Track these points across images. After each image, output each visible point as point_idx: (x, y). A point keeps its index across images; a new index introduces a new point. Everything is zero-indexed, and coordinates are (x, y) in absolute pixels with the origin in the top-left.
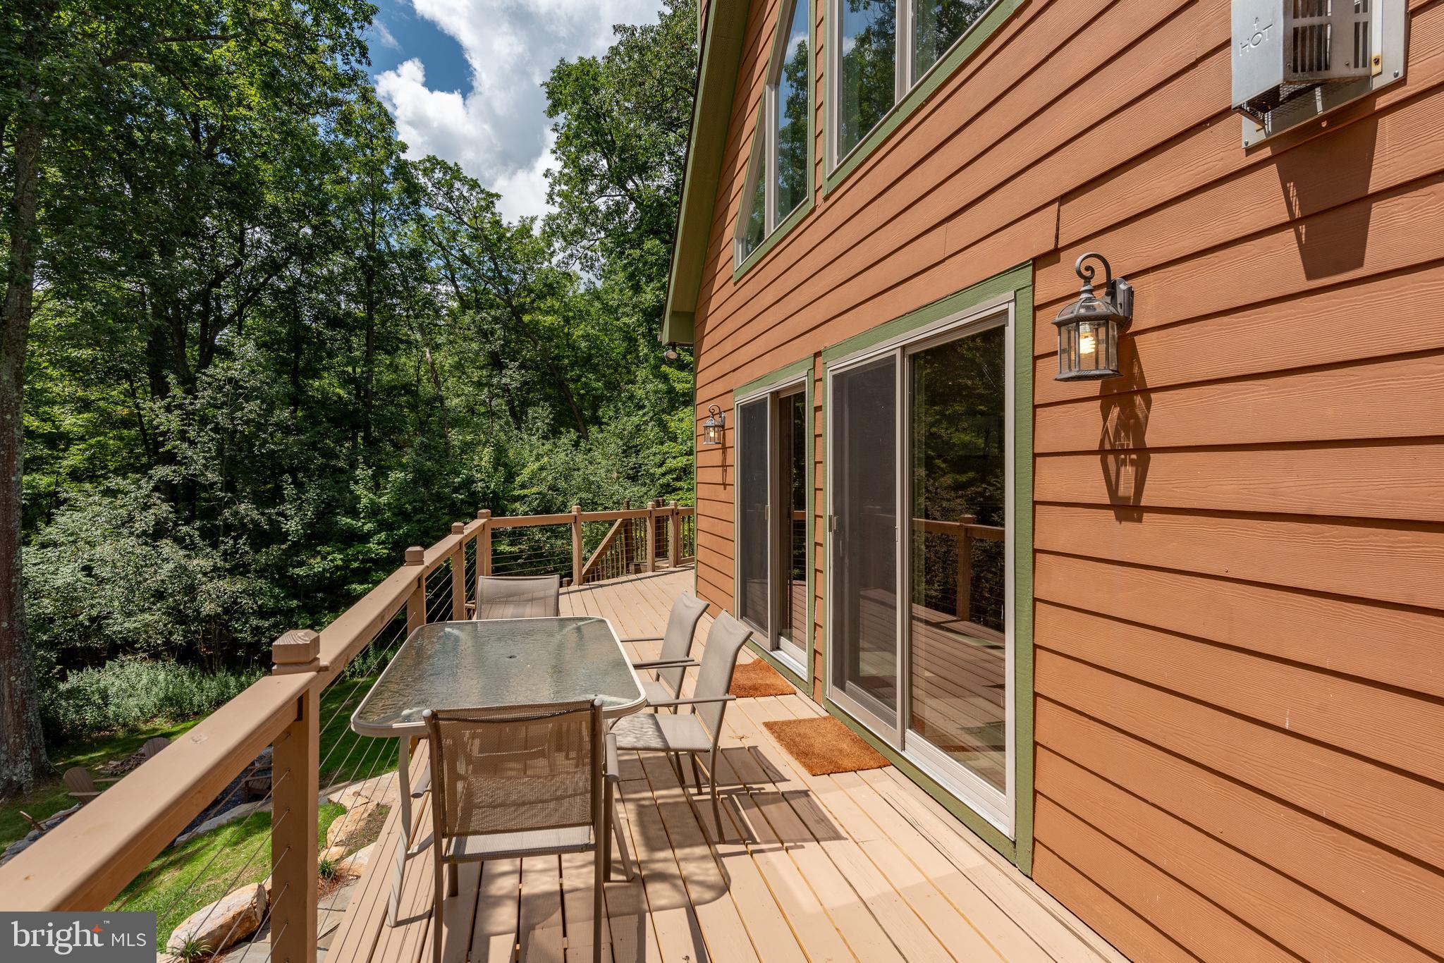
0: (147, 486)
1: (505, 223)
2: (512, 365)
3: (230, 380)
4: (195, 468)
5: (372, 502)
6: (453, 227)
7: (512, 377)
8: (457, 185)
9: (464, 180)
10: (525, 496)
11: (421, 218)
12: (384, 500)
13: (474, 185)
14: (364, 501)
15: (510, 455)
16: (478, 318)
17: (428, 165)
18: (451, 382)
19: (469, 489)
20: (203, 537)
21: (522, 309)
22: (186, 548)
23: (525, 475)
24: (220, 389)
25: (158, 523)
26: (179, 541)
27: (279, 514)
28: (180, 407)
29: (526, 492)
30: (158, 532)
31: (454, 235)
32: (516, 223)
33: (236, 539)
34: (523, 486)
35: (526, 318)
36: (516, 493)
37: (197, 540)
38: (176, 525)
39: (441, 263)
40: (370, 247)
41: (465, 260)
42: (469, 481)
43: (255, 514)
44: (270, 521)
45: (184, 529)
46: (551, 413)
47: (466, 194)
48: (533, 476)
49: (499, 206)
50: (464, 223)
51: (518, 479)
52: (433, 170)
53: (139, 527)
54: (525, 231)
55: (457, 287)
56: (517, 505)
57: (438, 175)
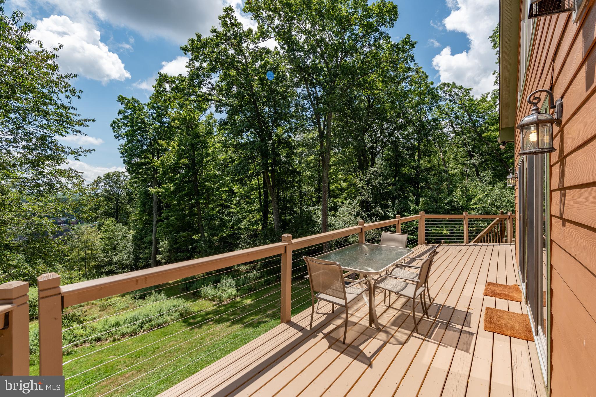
0: (356, 202)
1: (475, 99)
2: (476, 155)
3: (375, 171)
4: (366, 197)
5: (415, 208)
6: (452, 106)
7: (476, 159)
8: (454, 90)
9: (456, 87)
10: (476, 208)
11: (439, 107)
12: (419, 208)
13: (460, 88)
14: (412, 208)
15: (470, 191)
16: (462, 139)
17: (442, 86)
18: (452, 164)
19: (451, 205)
20: (368, 217)
21: (482, 132)
22: (364, 220)
23: (476, 199)
24: (372, 174)
25: (358, 212)
26: (362, 217)
27: (387, 211)
28: (363, 180)
29: (476, 206)
30: (357, 215)
31: (452, 109)
32: (480, 97)
33: (376, 218)
34: (476, 204)
35: (484, 135)
36: (472, 207)
37: (367, 217)
38: (362, 213)
39: (448, 121)
40: (420, 121)
41: (457, 117)
42: (451, 202)
43: (380, 211)
44: (385, 213)
45: (363, 214)
46: (492, 173)
47: (457, 92)
48: (480, 200)
49: (471, 93)
50: (456, 103)
51: (473, 201)
52: (444, 87)
53: (353, 213)
54: (484, 100)
55: (454, 128)
56: (472, 211)
57: (446, 88)
